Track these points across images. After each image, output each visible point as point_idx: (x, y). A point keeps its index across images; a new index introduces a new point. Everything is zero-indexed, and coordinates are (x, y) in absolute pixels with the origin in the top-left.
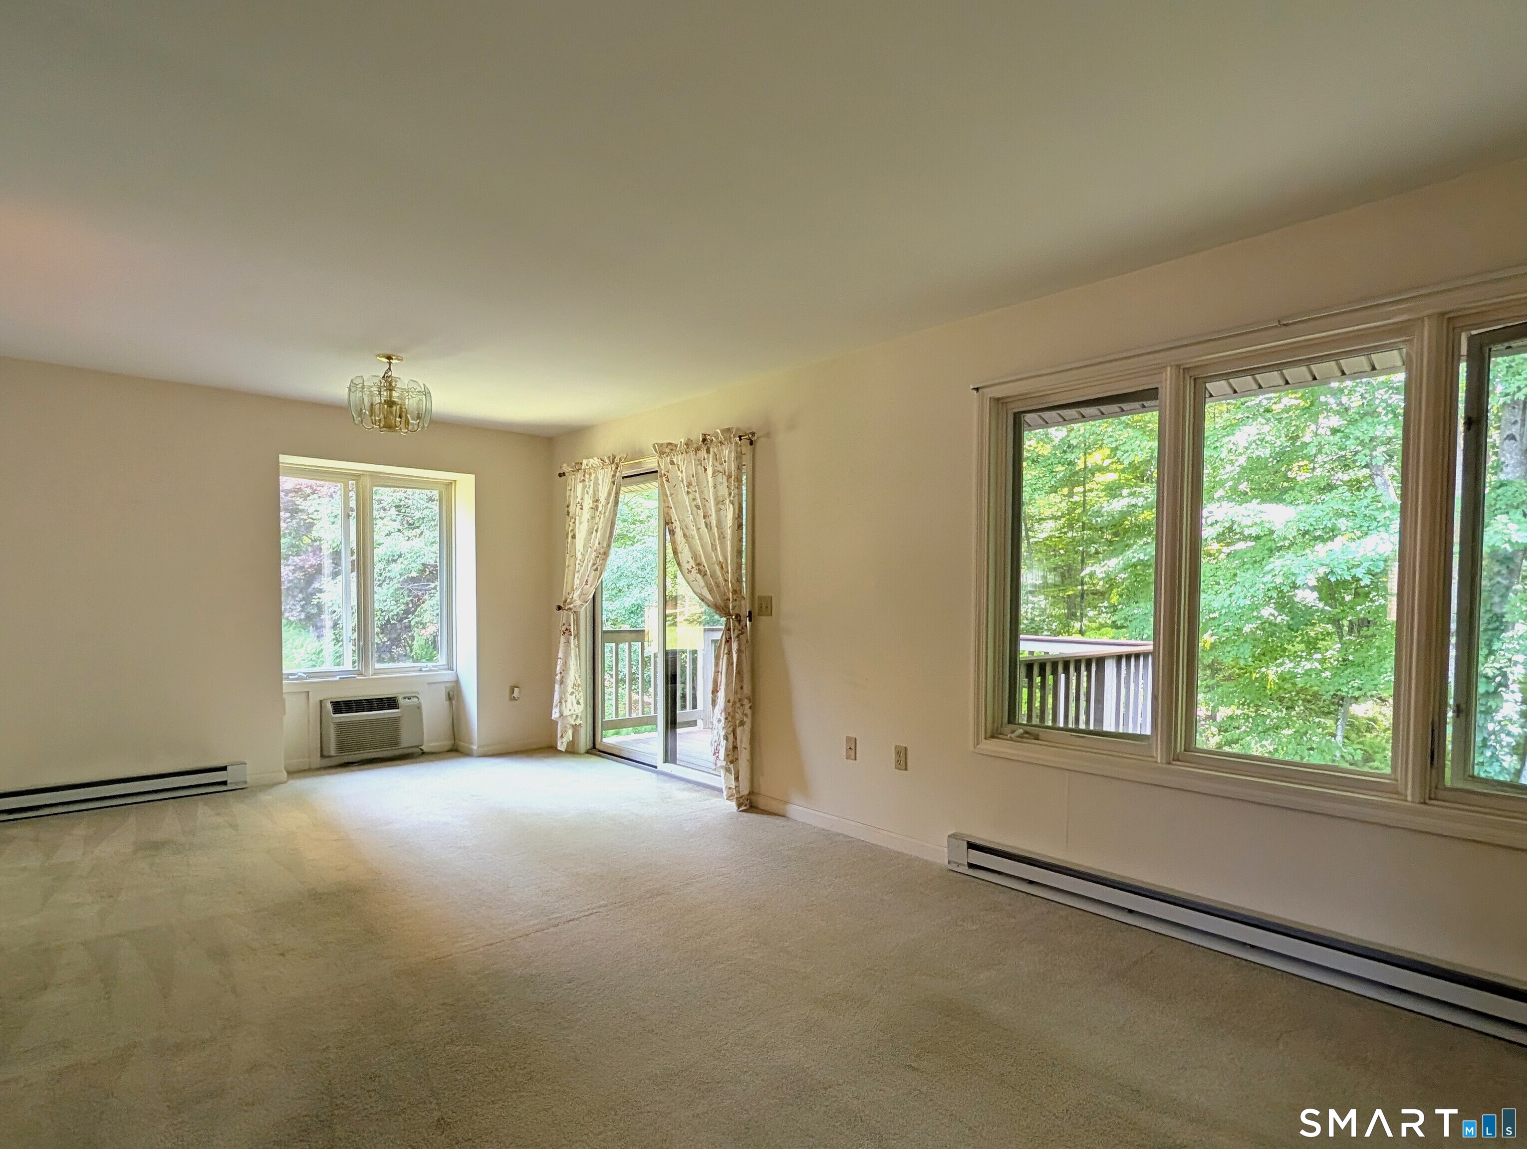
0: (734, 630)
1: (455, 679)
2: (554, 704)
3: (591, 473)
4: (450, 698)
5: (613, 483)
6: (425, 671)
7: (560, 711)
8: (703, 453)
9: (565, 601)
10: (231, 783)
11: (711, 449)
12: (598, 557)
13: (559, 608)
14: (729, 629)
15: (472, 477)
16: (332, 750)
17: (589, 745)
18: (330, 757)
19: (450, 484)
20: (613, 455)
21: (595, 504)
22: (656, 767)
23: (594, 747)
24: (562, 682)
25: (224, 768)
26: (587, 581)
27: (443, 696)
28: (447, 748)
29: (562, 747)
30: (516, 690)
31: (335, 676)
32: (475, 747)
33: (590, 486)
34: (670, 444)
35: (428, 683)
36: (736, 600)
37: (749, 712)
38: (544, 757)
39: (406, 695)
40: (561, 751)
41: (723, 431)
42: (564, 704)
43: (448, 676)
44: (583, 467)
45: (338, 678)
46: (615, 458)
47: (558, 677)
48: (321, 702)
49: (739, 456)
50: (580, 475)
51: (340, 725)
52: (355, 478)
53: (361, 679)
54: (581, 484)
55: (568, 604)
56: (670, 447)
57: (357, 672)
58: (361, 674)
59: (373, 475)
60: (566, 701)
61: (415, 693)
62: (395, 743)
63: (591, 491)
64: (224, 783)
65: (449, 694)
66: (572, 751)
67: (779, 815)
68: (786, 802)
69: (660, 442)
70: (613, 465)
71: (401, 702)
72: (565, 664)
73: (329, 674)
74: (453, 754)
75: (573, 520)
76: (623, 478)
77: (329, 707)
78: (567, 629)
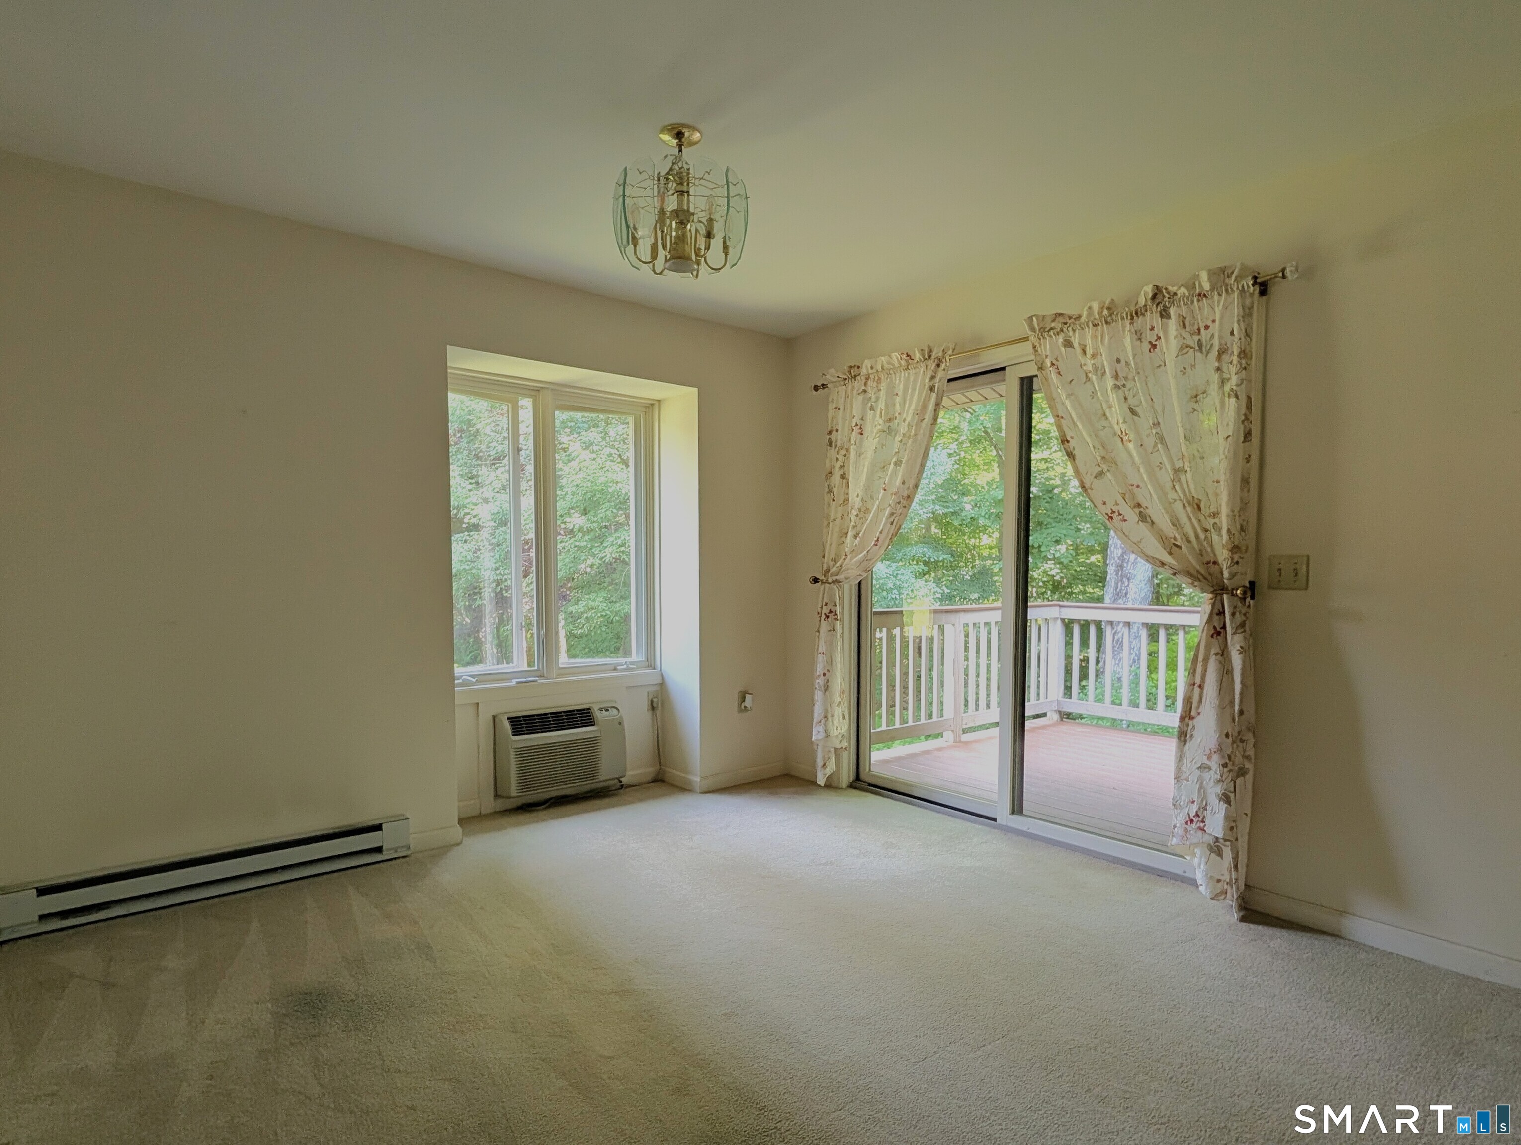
0: (1233, 614)
1: (660, 681)
2: (815, 721)
3: (879, 379)
4: (653, 707)
5: (932, 389)
6: (622, 671)
7: (826, 731)
8: (1153, 318)
9: (828, 571)
10: (388, 850)
11: (1172, 311)
12: (899, 503)
13: (816, 580)
14: (1221, 613)
15: (695, 390)
16: (514, 789)
17: (852, 777)
18: (509, 797)
19: (651, 407)
20: (929, 347)
21: (888, 425)
22: (995, 820)
23: (858, 778)
24: (826, 688)
25: (378, 828)
26: (877, 540)
27: (645, 705)
28: (649, 778)
29: (821, 781)
30: (748, 697)
31: (510, 680)
32: (697, 779)
33: (877, 399)
34: (1061, 314)
35: (629, 688)
36: (1237, 563)
37: (1251, 752)
38: (796, 793)
39: (602, 706)
40: (820, 786)
41: (1212, 274)
42: (830, 719)
43: (649, 677)
44: (864, 371)
45: (514, 682)
46: (931, 351)
47: (820, 681)
48: (494, 717)
49: (1247, 314)
50: (858, 384)
51: (523, 753)
52: (533, 393)
53: (542, 684)
54: (861, 397)
55: (832, 575)
56: (1061, 319)
57: (538, 674)
58: (541, 676)
59: (557, 388)
60: (833, 716)
61: (612, 701)
62: (592, 773)
63: (881, 405)
64: (379, 850)
65: (652, 702)
66: (830, 785)
67: (1323, 933)
68: (1343, 913)
69: (1041, 313)
70: (929, 362)
71: (598, 715)
72: (830, 662)
73: (500, 677)
74: (659, 784)
75: (843, 452)
76: (950, 380)
77: (507, 725)
78: (831, 612)
